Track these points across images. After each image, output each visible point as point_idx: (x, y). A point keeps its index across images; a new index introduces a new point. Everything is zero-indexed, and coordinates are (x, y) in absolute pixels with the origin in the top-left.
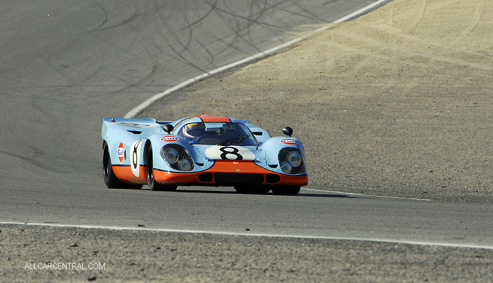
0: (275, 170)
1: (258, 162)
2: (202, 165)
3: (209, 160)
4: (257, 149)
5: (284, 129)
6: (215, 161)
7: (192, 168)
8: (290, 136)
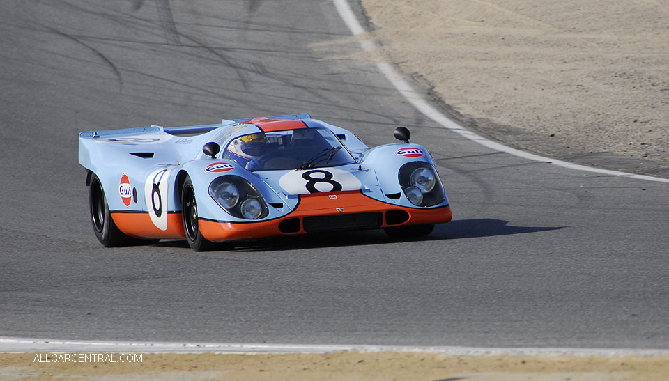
0: (398, 202)
1: (368, 191)
2: (280, 206)
3: (290, 197)
4: (360, 168)
5: (397, 132)
6: (299, 196)
7: (265, 212)
8: (407, 141)
